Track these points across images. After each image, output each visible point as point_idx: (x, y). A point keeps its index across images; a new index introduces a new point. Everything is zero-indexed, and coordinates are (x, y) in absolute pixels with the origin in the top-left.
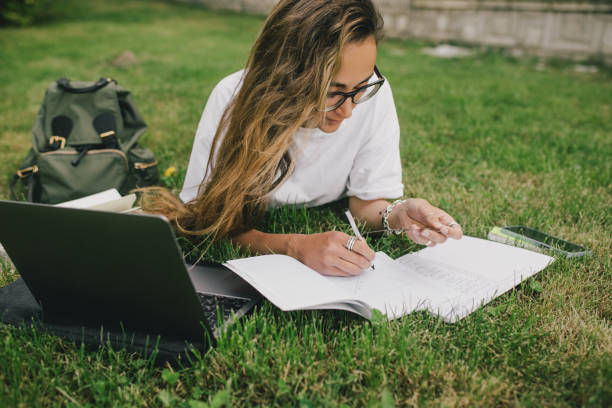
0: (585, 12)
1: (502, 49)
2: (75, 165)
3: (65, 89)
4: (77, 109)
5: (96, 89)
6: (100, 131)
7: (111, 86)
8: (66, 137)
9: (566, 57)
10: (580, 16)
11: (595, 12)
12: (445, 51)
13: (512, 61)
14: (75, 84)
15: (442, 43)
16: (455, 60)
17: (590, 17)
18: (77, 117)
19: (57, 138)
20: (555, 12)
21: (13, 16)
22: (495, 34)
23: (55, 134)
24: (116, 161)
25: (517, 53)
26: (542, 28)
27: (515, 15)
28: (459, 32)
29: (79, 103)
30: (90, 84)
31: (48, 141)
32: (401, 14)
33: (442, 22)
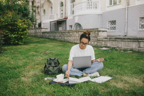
0: (129, 41)
1: (115, 48)
2: (53, 69)
3: (50, 59)
6: (55, 65)
7: (56, 58)
8: (50, 65)
9: (126, 49)
10: (128, 42)
11: (130, 41)
12: (104, 49)
13: (117, 50)
14: (52, 59)
15: (104, 47)
16: (106, 50)
17: (130, 42)
18: (52, 63)
20: (123, 41)
21: (20, 43)
22: (113, 45)
24: (58, 69)
25: (118, 49)
26: (121, 44)
27: (116, 42)
28: (107, 45)
29: (52, 61)
30: (54, 59)
31: (48, 66)
32: (96, 41)
33: (103, 43)
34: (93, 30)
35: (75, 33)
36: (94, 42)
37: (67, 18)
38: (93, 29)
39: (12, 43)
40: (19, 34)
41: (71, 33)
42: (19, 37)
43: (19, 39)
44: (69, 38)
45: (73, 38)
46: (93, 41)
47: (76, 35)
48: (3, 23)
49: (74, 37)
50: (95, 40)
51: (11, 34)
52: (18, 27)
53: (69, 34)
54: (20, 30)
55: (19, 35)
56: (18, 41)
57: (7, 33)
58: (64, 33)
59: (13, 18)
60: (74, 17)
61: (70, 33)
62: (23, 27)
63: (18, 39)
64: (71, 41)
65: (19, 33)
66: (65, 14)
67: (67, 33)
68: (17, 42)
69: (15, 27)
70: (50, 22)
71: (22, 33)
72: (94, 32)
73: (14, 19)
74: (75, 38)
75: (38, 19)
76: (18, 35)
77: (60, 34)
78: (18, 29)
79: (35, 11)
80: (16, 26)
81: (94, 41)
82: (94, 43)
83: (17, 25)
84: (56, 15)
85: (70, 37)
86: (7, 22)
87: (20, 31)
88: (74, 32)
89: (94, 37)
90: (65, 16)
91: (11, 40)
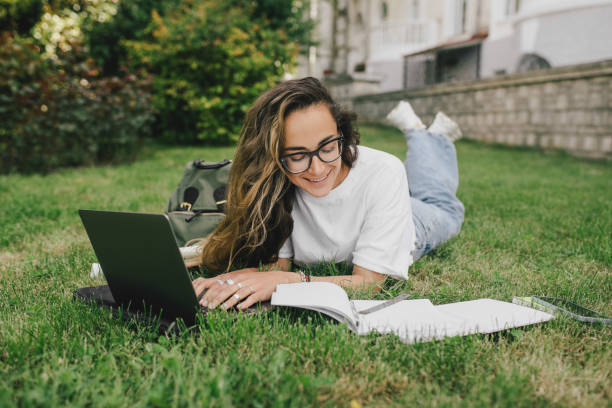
2: (188, 221)
3: (198, 166)
4: (203, 182)
5: (219, 166)
6: (217, 199)
8: (192, 204)
14: (204, 164)
18: (202, 188)
19: (186, 204)
23: (185, 201)
29: (206, 177)
31: (179, 205)
34: (597, 72)
35: (500, 93)
36: (599, 136)
37: (485, 36)
38: (597, 65)
39: (201, 136)
40: (232, 97)
41: (479, 96)
42: (231, 111)
43: (232, 119)
44: (470, 120)
45: (490, 119)
46: (592, 131)
47: (503, 105)
48: (170, 46)
49: (495, 113)
50: (603, 126)
51: (198, 96)
52: (228, 62)
53: (469, 103)
54: (239, 77)
55: (233, 102)
56: (230, 129)
57: (182, 91)
58: (445, 99)
59: (209, 22)
60: (517, 25)
61: (473, 97)
62: (253, 64)
63: (227, 120)
64: (479, 137)
65: (233, 90)
66: (479, 13)
67: (460, 97)
68: (222, 131)
69: (218, 66)
70: (406, 57)
71: (243, 91)
72: (602, 84)
73: (210, 27)
74: (500, 119)
75: (356, 49)
76: (226, 102)
77: (430, 101)
78: (226, 75)
79: (344, 13)
80: (218, 61)
81: (601, 130)
82: (599, 143)
83: (225, 56)
84: (433, 25)
85: (474, 114)
86: (183, 41)
87: (239, 84)
88: (495, 88)
89: (600, 110)
90: (478, 24)
91: (199, 125)
